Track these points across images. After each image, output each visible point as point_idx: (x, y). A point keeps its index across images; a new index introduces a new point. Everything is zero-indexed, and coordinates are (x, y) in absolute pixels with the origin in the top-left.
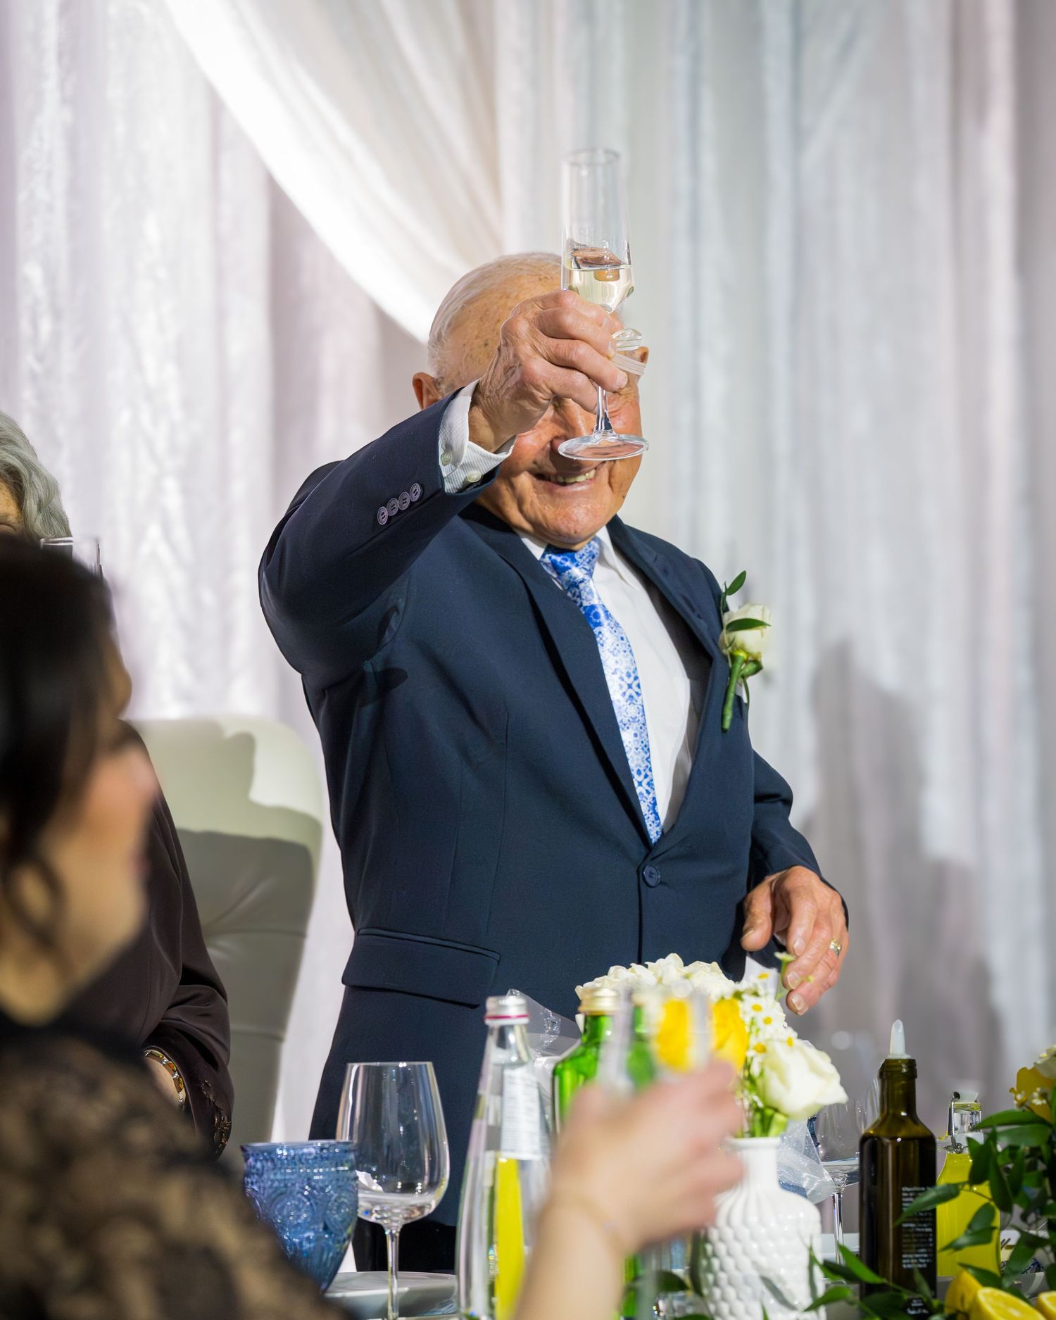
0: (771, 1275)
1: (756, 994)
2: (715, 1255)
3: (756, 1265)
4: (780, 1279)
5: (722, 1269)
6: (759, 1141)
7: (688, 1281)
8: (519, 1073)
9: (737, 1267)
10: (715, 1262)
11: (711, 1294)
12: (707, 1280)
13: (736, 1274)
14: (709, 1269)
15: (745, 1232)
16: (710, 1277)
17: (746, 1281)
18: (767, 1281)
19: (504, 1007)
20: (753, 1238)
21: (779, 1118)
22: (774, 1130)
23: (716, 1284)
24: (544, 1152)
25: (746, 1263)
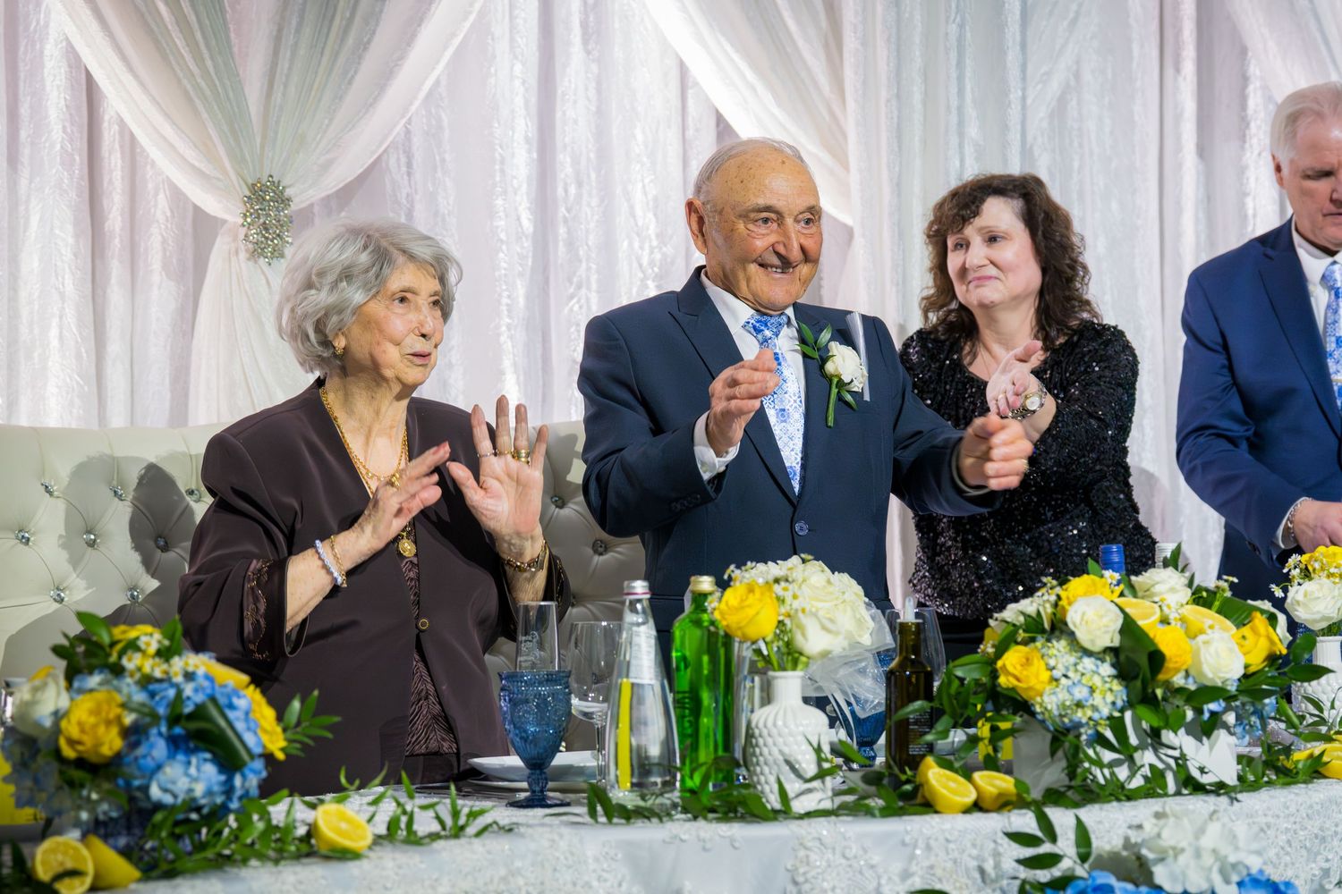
0: (792, 759)
1: (787, 580)
2: (757, 745)
3: (781, 752)
4: (798, 762)
5: (761, 754)
6: (790, 673)
7: (741, 762)
8: (643, 628)
9: (770, 754)
10: (757, 750)
11: (755, 771)
12: (752, 761)
13: (769, 757)
14: (754, 754)
15: (774, 731)
16: (755, 760)
17: (775, 762)
18: (788, 762)
19: (634, 587)
20: (780, 735)
21: (803, 659)
22: (800, 666)
23: (758, 764)
24: (657, 679)
25: (775, 751)
